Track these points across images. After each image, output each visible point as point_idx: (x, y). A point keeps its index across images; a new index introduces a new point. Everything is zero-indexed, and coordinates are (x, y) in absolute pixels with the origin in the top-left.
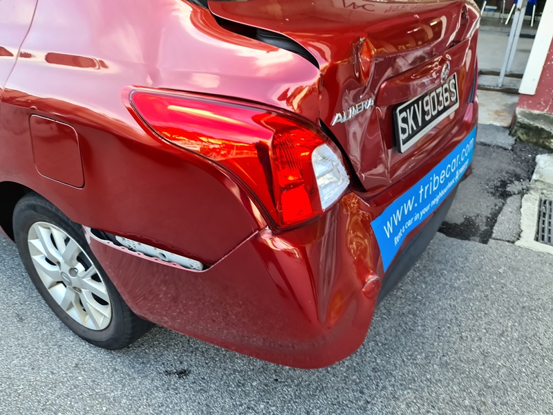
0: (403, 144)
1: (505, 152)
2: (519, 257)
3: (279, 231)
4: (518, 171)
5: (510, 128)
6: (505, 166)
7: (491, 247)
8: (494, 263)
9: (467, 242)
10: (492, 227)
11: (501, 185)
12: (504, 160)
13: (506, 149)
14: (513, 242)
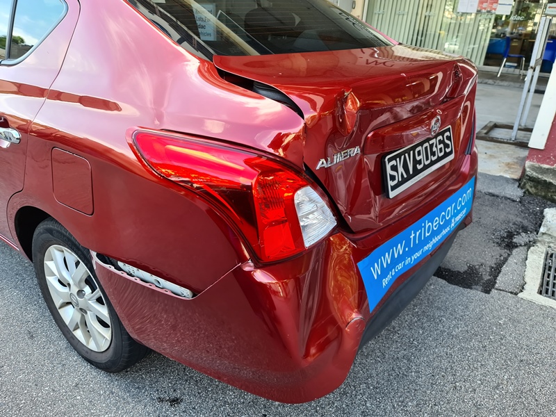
1: (512, 204)
2: (521, 309)
4: (526, 223)
5: (519, 180)
6: (512, 218)
7: (493, 297)
8: (495, 313)
9: (469, 290)
10: (496, 277)
11: (507, 235)
12: (511, 212)
13: (514, 201)
14: (516, 294)
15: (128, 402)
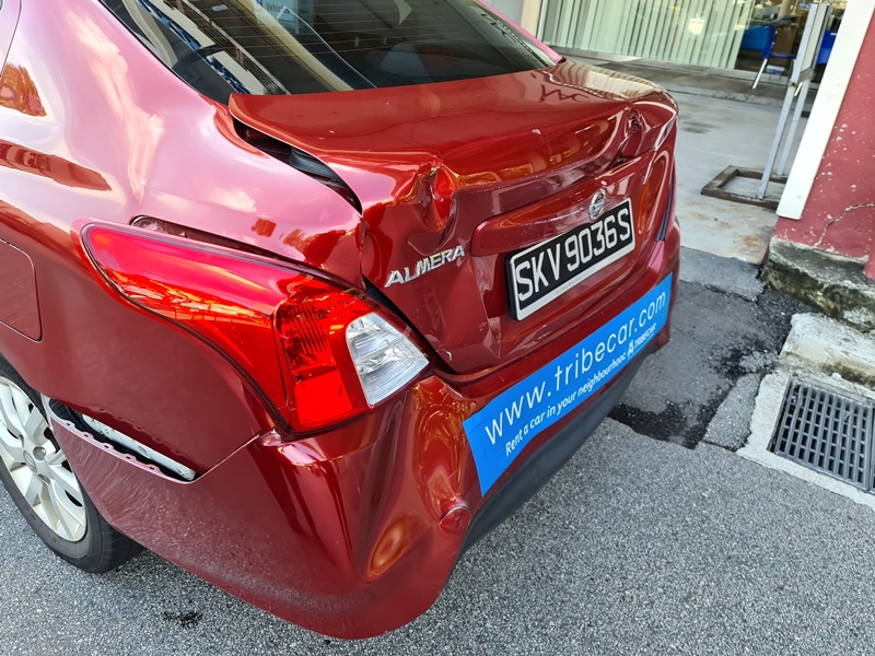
0: (521, 308)
1: (745, 305)
2: (739, 475)
4: (762, 336)
5: (759, 267)
6: (743, 327)
7: (698, 455)
8: (699, 480)
9: (664, 442)
10: (706, 422)
11: (732, 356)
12: (742, 318)
13: (747, 300)
14: (734, 450)
15: (116, 619)
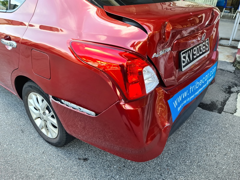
0: (183, 68)
1: (230, 74)
2: (235, 121)
3: (127, 102)
4: (236, 82)
5: (233, 63)
6: (231, 80)
7: (222, 115)
8: (224, 122)
9: (212, 112)
10: (224, 106)
11: (228, 88)
12: (230, 77)
13: (231, 72)
14: (233, 114)
